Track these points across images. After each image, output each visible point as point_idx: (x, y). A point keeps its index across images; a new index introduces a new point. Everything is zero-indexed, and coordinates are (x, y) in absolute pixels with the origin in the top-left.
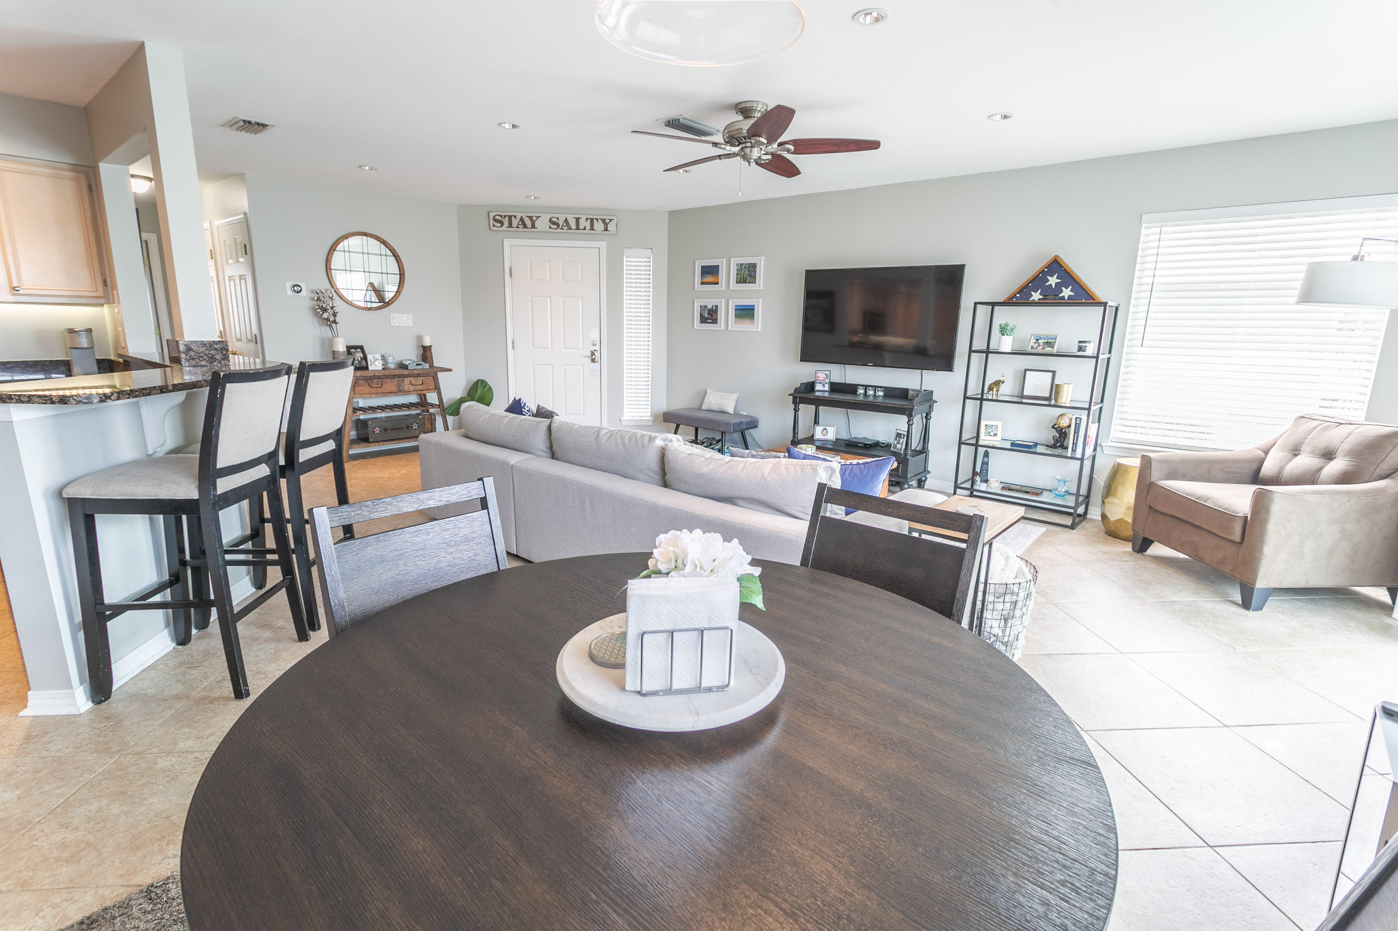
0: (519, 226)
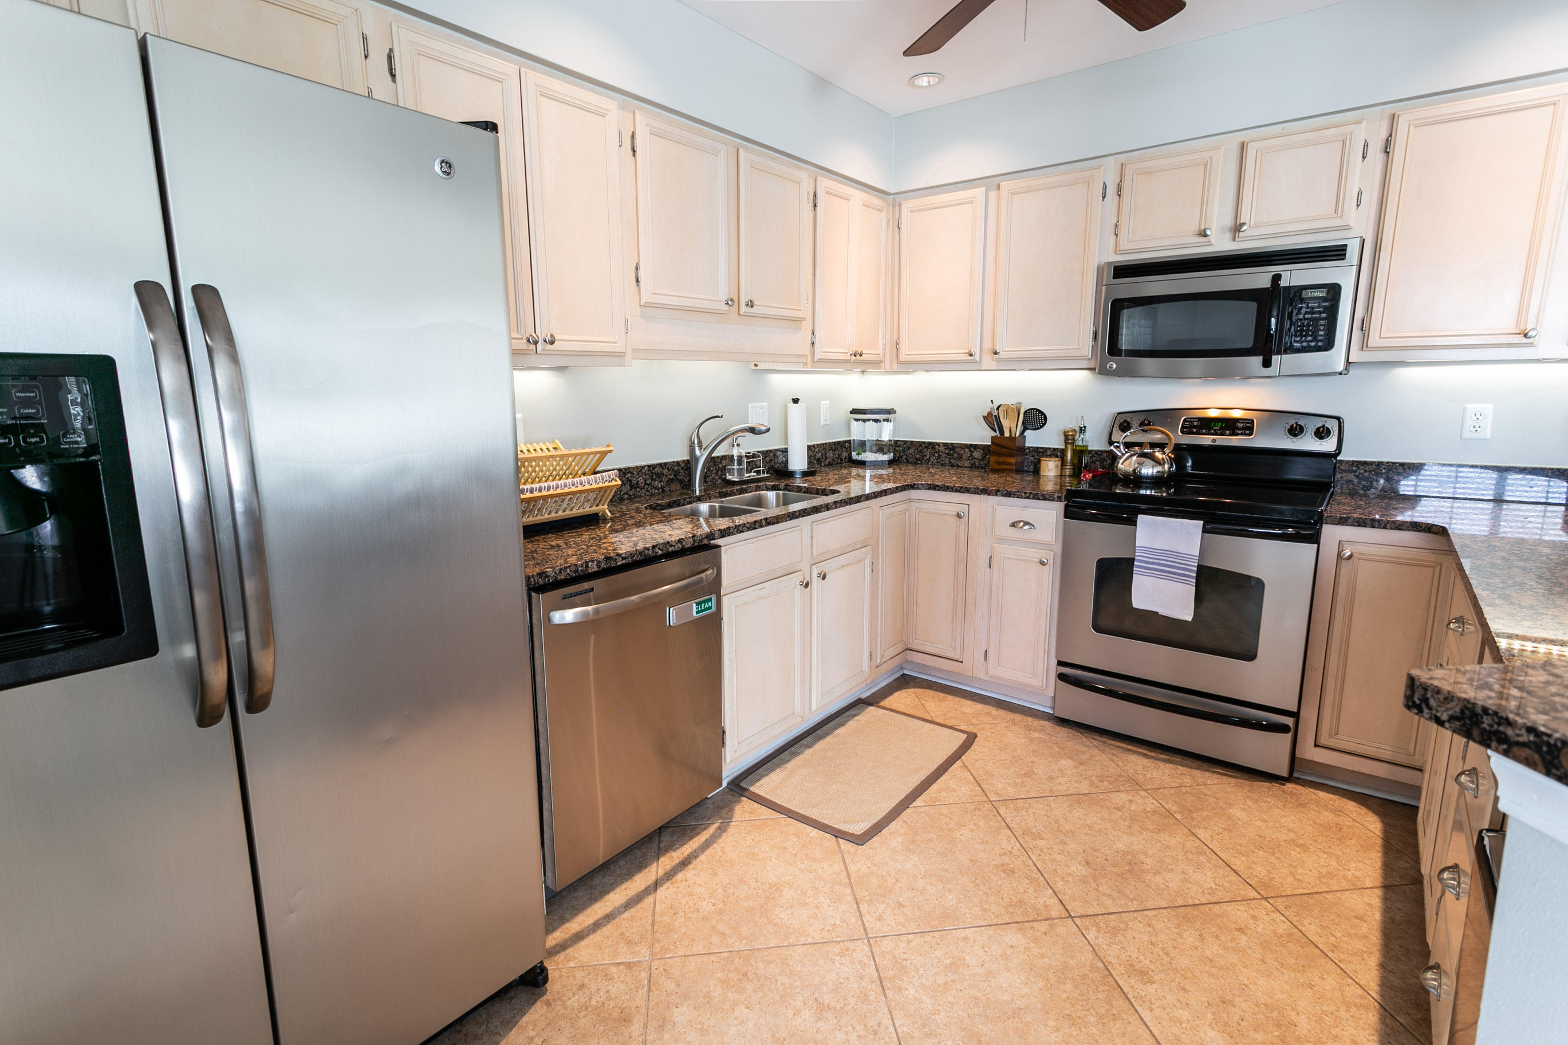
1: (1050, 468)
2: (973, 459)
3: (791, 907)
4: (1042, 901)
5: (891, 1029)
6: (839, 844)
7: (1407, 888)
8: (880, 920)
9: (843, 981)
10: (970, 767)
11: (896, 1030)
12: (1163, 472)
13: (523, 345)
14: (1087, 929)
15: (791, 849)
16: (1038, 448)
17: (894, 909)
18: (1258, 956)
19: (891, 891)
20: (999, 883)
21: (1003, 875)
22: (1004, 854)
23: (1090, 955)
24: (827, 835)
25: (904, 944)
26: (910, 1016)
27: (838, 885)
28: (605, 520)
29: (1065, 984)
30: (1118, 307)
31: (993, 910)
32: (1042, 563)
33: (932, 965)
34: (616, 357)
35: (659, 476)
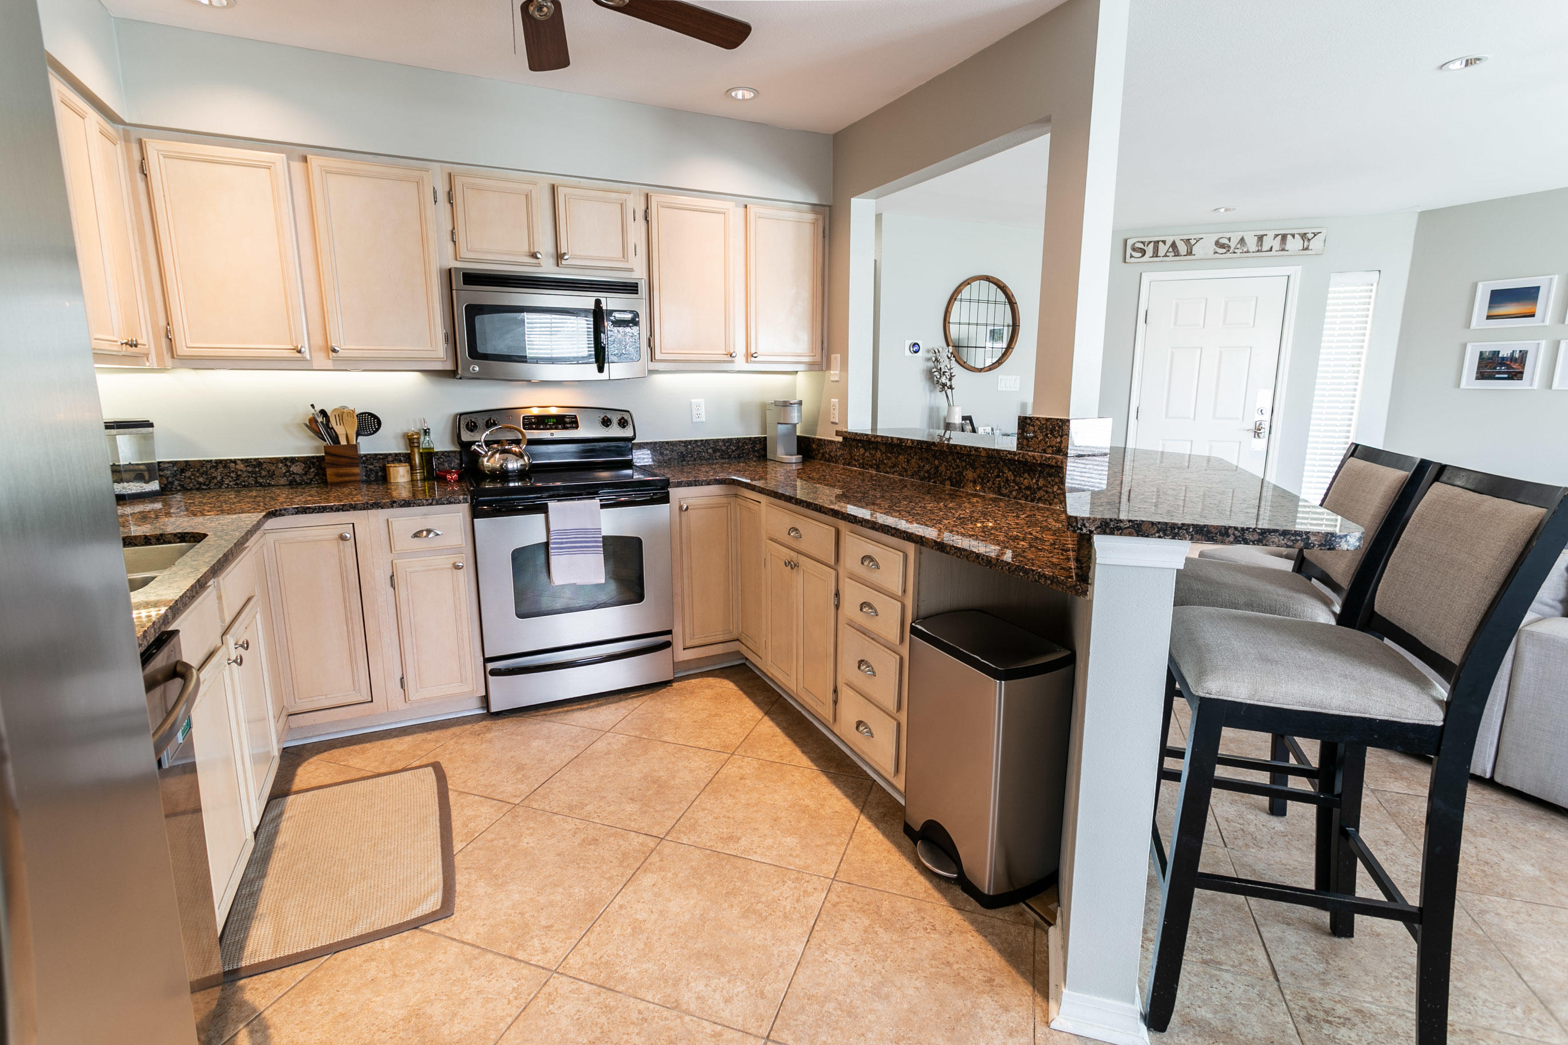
0: (1168, 254)
1: (400, 474)
2: (291, 475)
3: (455, 1015)
4: (635, 843)
5: (651, 1006)
6: (427, 931)
7: (773, 708)
8: (546, 952)
9: (577, 1016)
10: (466, 790)
11: (654, 1003)
12: (525, 465)
14: (678, 838)
15: (381, 975)
16: (376, 455)
17: (547, 934)
18: (762, 786)
19: (527, 925)
20: (596, 854)
21: (592, 847)
22: (575, 833)
23: (698, 852)
24: (405, 934)
25: (587, 949)
26: (651, 986)
27: (475, 961)
29: (705, 878)
30: (473, 313)
31: (615, 874)
32: (457, 567)
33: (623, 942)
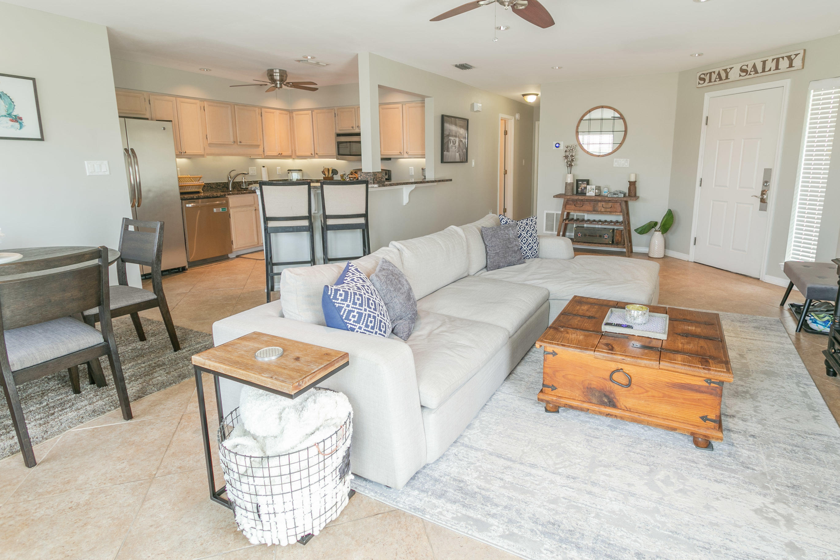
0: (716, 80)
13: (178, 153)
28: (201, 192)
30: (339, 144)
34: (202, 156)
35: (219, 185)
